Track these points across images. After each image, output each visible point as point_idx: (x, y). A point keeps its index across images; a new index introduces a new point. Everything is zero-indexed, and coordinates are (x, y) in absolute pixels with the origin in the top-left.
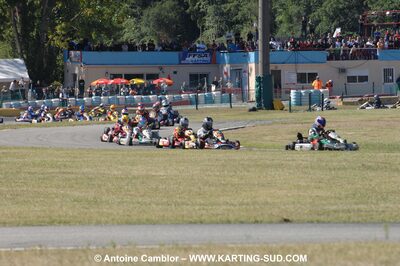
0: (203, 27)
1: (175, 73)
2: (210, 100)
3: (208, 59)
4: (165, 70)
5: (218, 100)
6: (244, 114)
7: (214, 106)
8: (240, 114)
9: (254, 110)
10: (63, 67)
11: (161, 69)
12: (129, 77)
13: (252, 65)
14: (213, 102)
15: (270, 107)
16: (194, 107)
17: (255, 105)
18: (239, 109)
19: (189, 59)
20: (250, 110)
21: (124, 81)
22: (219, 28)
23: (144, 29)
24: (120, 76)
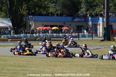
0: (81, 7)
1: (70, 25)
2: (84, 36)
3: (83, 20)
4: (66, 24)
5: (87, 36)
6: (98, 42)
7: (85, 39)
8: (97, 42)
9: (102, 40)
10: (25, 22)
11: (64, 23)
12: (52, 26)
13: (101, 23)
14: (85, 37)
15: (109, 39)
16: (78, 39)
17: (103, 38)
18: (96, 40)
19: (76, 20)
20: (101, 41)
21: (50, 28)
22: (87, 8)
23: (58, 8)
24: (48, 26)
